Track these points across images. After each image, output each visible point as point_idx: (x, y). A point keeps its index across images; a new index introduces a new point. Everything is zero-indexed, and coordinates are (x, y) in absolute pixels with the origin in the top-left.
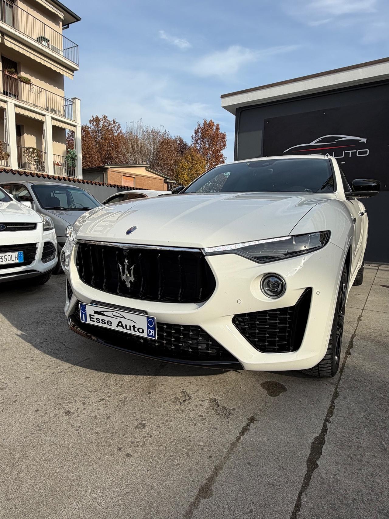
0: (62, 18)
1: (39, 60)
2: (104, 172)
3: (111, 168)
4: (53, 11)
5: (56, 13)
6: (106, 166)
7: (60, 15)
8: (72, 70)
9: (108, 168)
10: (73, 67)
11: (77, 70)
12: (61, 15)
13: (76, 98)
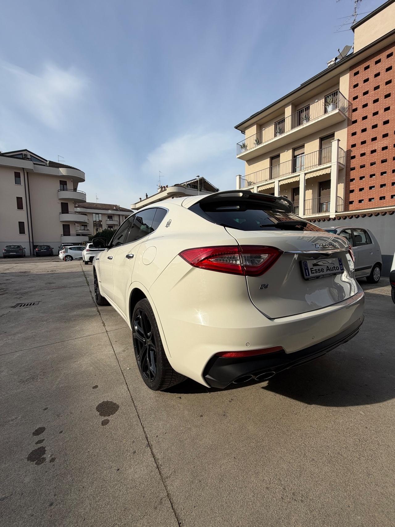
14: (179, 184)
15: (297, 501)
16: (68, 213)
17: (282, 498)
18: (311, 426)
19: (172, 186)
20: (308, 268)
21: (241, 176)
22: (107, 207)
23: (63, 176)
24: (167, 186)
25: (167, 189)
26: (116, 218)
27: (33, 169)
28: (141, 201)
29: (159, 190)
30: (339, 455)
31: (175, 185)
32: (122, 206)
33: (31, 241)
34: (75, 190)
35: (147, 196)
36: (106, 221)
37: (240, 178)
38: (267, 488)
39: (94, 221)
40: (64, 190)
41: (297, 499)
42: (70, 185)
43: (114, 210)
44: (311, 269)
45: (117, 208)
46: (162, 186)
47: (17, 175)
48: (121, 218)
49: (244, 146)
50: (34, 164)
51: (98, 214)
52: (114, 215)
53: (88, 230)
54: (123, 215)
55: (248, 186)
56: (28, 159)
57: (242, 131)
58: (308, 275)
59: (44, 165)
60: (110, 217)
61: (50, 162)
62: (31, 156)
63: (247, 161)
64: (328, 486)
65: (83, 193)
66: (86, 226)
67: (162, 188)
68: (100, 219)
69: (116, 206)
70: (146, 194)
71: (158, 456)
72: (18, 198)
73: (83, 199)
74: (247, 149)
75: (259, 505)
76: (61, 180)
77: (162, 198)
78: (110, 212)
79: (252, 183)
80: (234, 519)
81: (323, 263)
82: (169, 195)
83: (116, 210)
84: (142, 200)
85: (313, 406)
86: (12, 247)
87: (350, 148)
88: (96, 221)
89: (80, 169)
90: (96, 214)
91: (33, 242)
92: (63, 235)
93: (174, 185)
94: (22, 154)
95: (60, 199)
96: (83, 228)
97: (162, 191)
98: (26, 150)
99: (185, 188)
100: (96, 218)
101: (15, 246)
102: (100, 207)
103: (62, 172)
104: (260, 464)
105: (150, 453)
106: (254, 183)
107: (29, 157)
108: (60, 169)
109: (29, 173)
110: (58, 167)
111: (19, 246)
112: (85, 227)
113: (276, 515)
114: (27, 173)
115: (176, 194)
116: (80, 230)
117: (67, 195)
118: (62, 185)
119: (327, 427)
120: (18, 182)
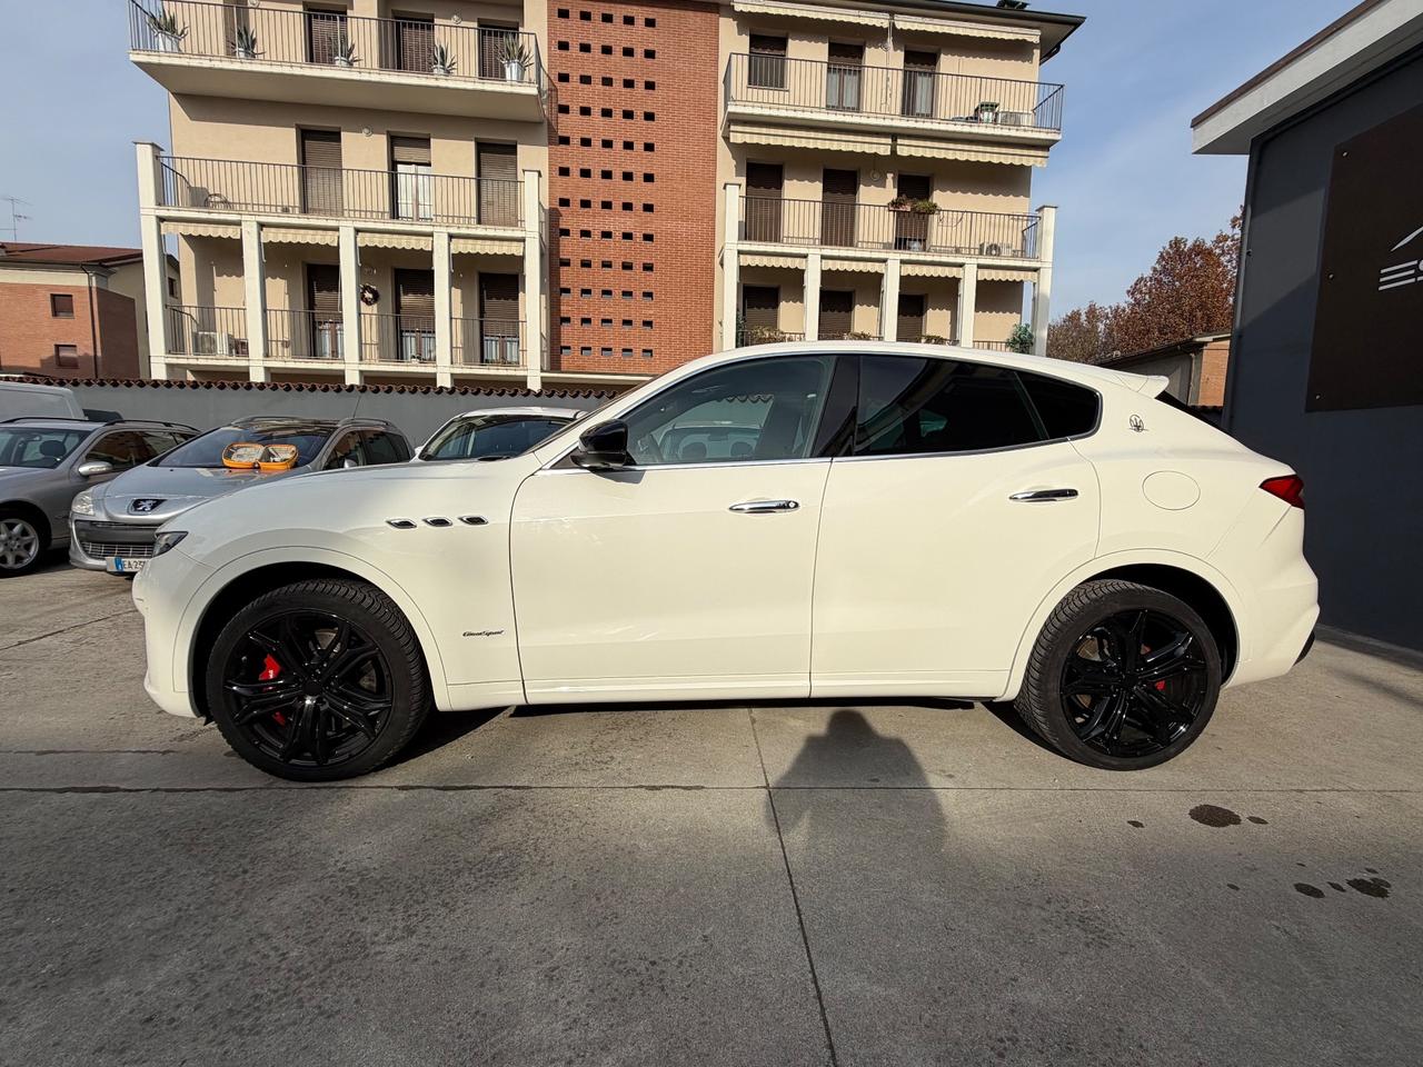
0: (1036, 40)
1: (962, 157)
2: (1193, 355)
3: (1215, 340)
4: (1012, 37)
5: (1020, 37)
6: (1198, 340)
7: (1029, 39)
8: (1044, 146)
9: (1205, 343)
10: (1046, 140)
11: (1055, 141)
12: (1033, 36)
13: (1044, 207)
37: (156, 158)
63: (174, 94)
79: (216, 199)
87: (556, 204)
106: (226, 203)
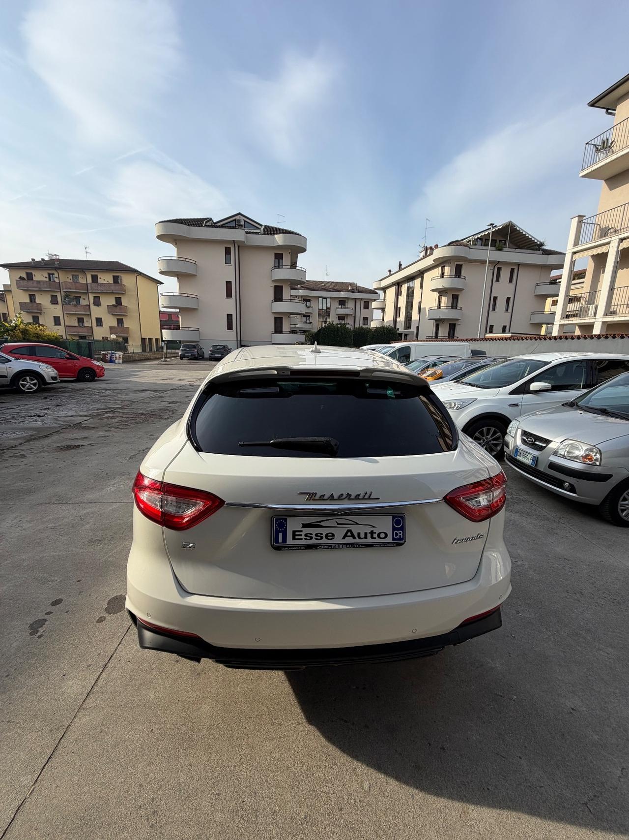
14: (459, 240)
15: (148, 821)
16: (282, 301)
17: (140, 807)
18: (271, 753)
19: (445, 246)
20: (286, 530)
21: (585, 216)
22: (340, 288)
23: (279, 247)
24: (437, 246)
25: (436, 251)
26: (351, 305)
27: (244, 241)
28: (390, 275)
29: (422, 254)
30: (254, 813)
31: (450, 244)
32: (362, 284)
33: (239, 339)
34: (294, 265)
35: (400, 265)
36: (336, 308)
37: (580, 222)
38: (141, 785)
39: (320, 309)
40: (279, 268)
41: (150, 820)
42: (287, 261)
43: (349, 291)
44: (294, 532)
45: (354, 288)
46: (426, 247)
47: (228, 251)
48: (358, 303)
49: (605, 146)
50: (247, 233)
51: (326, 298)
52: (348, 299)
53: (310, 323)
54: (361, 299)
55: (601, 237)
56: (242, 226)
57: (607, 110)
58: (280, 540)
59: (257, 233)
60: (342, 302)
61: (266, 226)
62: (245, 221)
63: (605, 181)
64: (194, 835)
65: (303, 269)
66: (309, 316)
67: (426, 249)
68: (329, 305)
69: (352, 284)
70: (400, 262)
71: (100, 683)
72: (227, 282)
73: (302, 279)
74: (613, 151)
75: (116, 794)
76: (276, 252)
77: (425, 269)
78: (343, 294)
79: (612, 230)
80: (86, 789)
81: (338, 524)
82: (437, 263)
83: (352, 291)
84: (392, 273)
85: (312, 728)
86: (218, 347)
88: (322, 309)
89: (300, 234)
90: (324, 298)
91: (241, 341)
92: (274, 332)
93: (447, 243)
94: (235, 220)
95: (274, 281)
96: (304, 319)
97: (426, 256)
98: (239, 214)
99: (469, 247)
100: (323, 305)
101: (221, 346)
102: (330, 287)
103: (277, 240)
104: (164, 755)
105: (98, 675)
106: (616, 231)
107: (243, 223)
108: (277, 236)
109: (240, 246)
110: (274, 234)
111: (224, 346)
112: (308, 318)
113: (116, 817)
114: (239, 246)
115: (450, 260)
116: (301, 322)
117: (284, 274)
118: (277, 260)
119: (288, 768)
120: (228, 261)
